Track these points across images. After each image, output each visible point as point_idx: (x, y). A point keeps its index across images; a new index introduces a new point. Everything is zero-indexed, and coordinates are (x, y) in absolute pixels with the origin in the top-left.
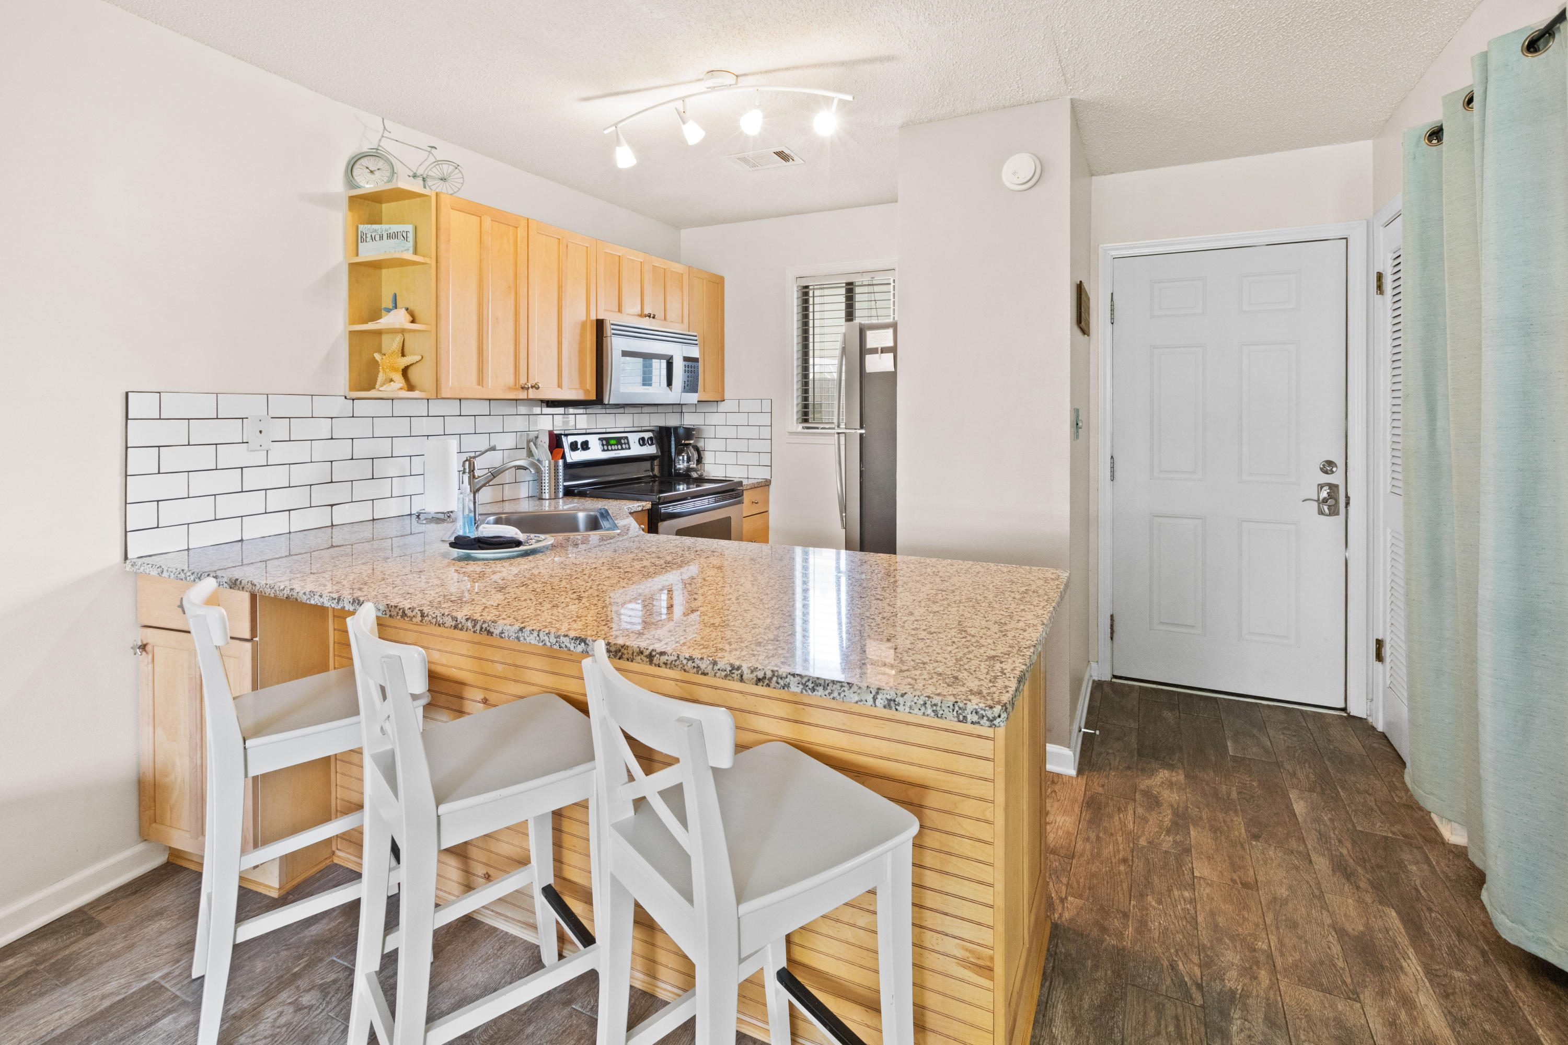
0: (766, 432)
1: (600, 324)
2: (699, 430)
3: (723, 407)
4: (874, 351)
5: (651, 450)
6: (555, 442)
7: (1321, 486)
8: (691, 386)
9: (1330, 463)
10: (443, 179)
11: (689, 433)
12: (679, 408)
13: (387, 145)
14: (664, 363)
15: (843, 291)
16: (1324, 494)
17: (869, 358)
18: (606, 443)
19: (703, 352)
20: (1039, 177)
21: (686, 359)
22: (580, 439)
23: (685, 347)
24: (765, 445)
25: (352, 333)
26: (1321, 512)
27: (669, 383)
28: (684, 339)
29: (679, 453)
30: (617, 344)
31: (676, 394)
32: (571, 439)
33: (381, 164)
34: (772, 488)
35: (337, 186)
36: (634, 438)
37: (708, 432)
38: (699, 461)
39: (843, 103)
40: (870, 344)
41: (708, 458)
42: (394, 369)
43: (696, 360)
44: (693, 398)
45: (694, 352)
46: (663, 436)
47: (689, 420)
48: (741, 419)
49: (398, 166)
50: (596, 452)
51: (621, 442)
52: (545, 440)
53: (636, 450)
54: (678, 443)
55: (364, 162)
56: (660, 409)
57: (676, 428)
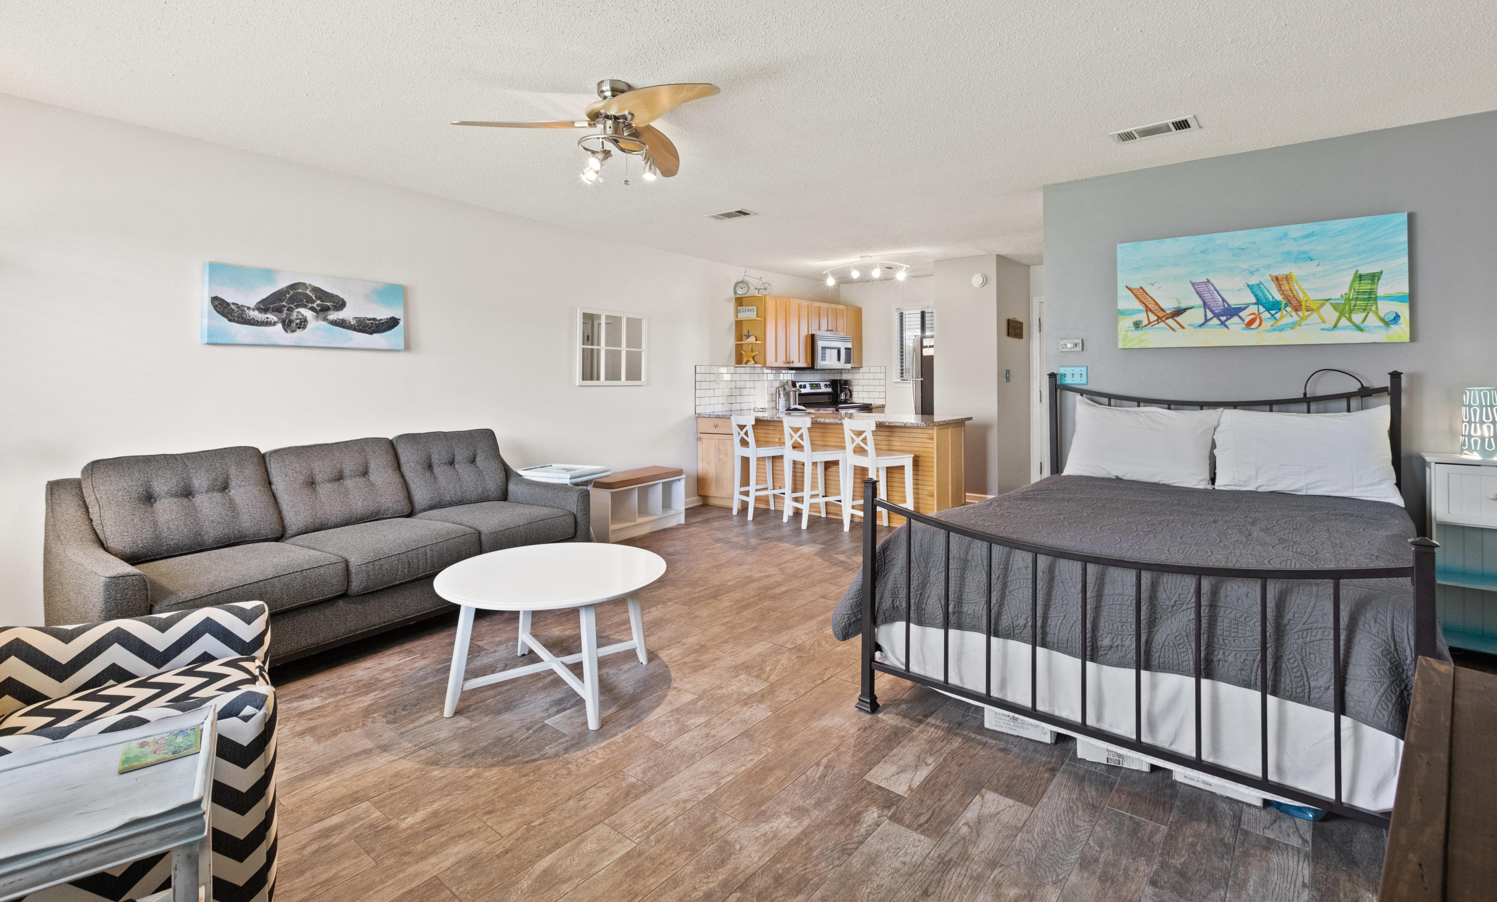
0: (883, 382)
1: (813, 336)
2: (850, 381)
3: (862, 370)
4: (926, 347)
5: (829, 390)
6: (794, 384)
8: (848, 361)
10: (765, 289)
11: (846, 382)
12: (840, 371)
13: (746, 278)
14: (836, 351)
15: (920, 315)
17: (924, 350)
18: (812, 386)
19: (853, 345)
20: (985, 282)
21: (846, 349)
22: (803, 384)
23: (845, 343)
24: (883, 389)
25: (736, 345)
27: (839, 359)
28: (844, 340)
29: (841, 392)
30: (820, 344)
31: (841, 365)
32: (800, 383)
33: (745, 285)
34: (886, 409)
35: (732, 294)
36: (822, 384)
37: (855, 383)
38: (851, 396)
39: (907, 268)
40: (925, 344)
41: (855, 395)
42: (750, 357)
43: (850, 349)
44: (849, 366)
45: (849, 345)
46: (834, 384)
47: (845, 377)
48: (871, 376)
49: (751, 286)
50: (808, 390)
51: (818, 386)
52: (790, 383)
53: (823, 389)
54: (841, 387)
55: (739, 285)
56: (832, 371)
57: (840, 380)
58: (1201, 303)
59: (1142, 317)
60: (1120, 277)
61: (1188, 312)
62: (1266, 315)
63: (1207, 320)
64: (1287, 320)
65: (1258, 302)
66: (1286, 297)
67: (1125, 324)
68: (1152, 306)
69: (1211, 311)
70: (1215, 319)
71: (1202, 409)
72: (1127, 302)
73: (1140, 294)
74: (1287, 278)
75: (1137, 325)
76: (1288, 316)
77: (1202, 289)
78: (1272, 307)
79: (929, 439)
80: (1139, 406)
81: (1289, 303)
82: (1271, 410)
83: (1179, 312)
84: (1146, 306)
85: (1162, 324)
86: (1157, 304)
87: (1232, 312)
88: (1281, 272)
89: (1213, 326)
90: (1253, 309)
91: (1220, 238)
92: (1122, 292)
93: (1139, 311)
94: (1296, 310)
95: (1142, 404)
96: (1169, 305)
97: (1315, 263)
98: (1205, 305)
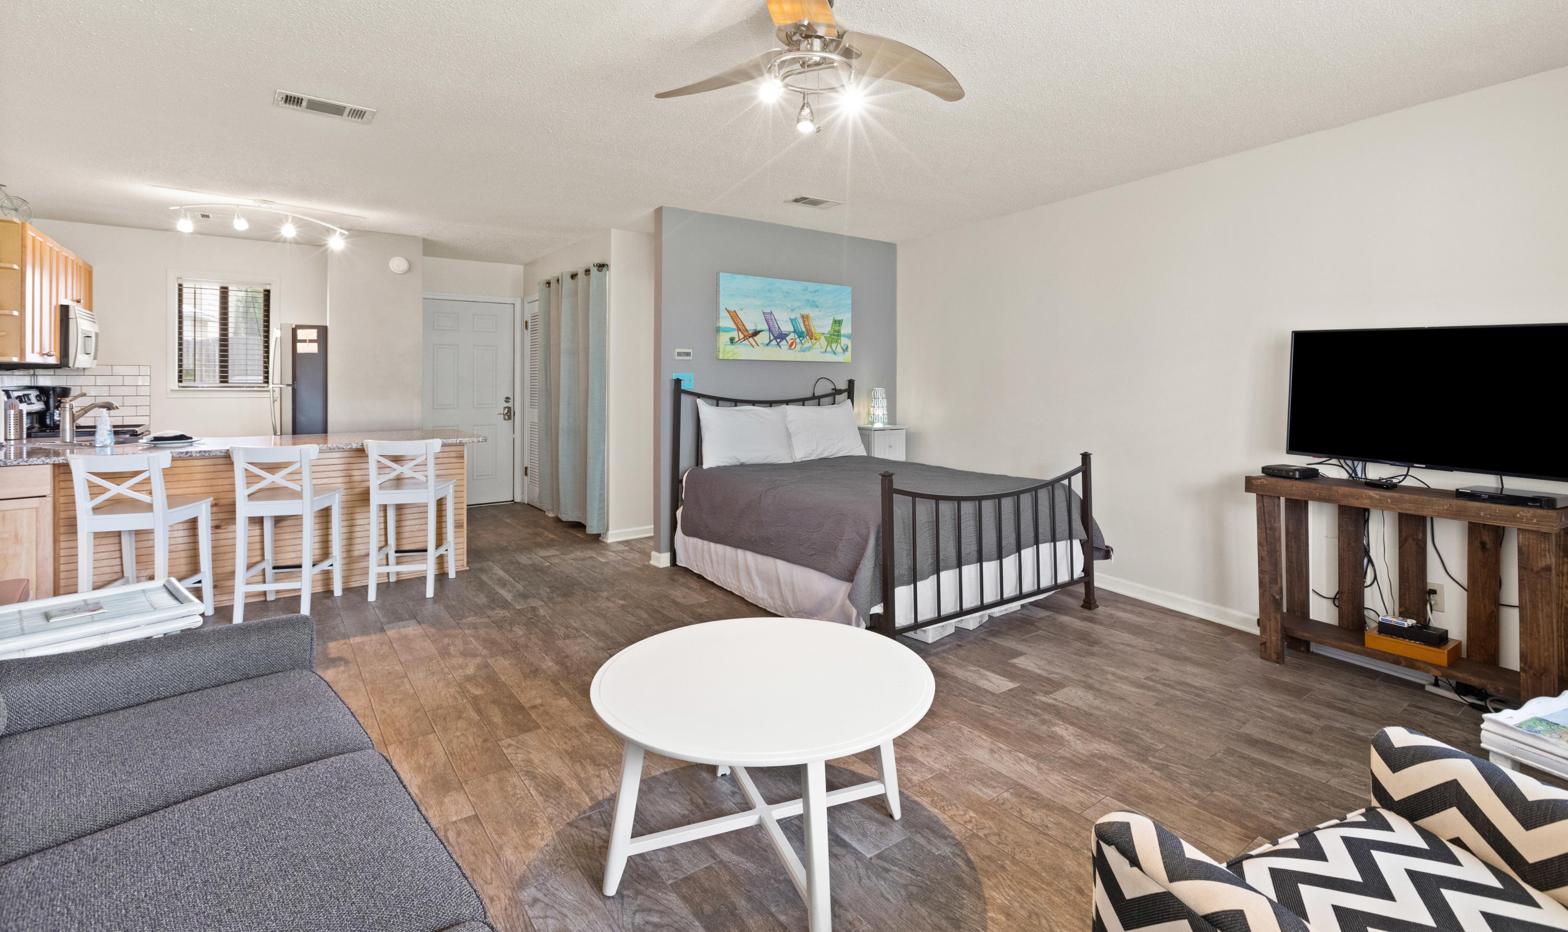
2: (70, 390)
4: (303, 341)
7: (505, 408)
9: (508, 398)
11: (65, 392)
15: (217, 292)
16: (506, 411)
21: (95, 334)
23: (93, 324)
26: (505, 419)
28: (91, 318)
31: (91, 362)
40: (300, 337)
57: (52, 388)
58: (766, 327)
59: (735, 334)
60: (722, 299)
61: (761, 333)
62: (798, 340)
63: (770, 341)
64: (807, 345)
65: (795, 332)
66: (807, 330)
67: (724, 338)
68: (741, 327)
69: (773, 335)
70: (774, 341)
71: (771, 406)
72: (726, 322)
73: (734, 316)
74: (807, 317)
75: (732, 340)
76: (807, 343)
77: (769, 317)
78: (801, 335)
79: (457, 457)
80: (736, 406)
81: (808, 334)
82: (803, 405)
83: (756, 333)
84: (737, 326)
85: (746, 342)
86: (744, 325)
87: (782, 336)
88: (805, 312)
89: (773, 346)
90: (792, 336)
91: (778, 283)
92: (723, 314)
93: (733, 330)
94: (811, 339)
95: (738, 404)
96: (751, 328)
97: (818, 309)
98: (770, 330)
